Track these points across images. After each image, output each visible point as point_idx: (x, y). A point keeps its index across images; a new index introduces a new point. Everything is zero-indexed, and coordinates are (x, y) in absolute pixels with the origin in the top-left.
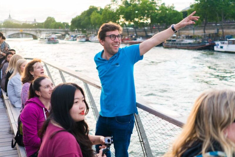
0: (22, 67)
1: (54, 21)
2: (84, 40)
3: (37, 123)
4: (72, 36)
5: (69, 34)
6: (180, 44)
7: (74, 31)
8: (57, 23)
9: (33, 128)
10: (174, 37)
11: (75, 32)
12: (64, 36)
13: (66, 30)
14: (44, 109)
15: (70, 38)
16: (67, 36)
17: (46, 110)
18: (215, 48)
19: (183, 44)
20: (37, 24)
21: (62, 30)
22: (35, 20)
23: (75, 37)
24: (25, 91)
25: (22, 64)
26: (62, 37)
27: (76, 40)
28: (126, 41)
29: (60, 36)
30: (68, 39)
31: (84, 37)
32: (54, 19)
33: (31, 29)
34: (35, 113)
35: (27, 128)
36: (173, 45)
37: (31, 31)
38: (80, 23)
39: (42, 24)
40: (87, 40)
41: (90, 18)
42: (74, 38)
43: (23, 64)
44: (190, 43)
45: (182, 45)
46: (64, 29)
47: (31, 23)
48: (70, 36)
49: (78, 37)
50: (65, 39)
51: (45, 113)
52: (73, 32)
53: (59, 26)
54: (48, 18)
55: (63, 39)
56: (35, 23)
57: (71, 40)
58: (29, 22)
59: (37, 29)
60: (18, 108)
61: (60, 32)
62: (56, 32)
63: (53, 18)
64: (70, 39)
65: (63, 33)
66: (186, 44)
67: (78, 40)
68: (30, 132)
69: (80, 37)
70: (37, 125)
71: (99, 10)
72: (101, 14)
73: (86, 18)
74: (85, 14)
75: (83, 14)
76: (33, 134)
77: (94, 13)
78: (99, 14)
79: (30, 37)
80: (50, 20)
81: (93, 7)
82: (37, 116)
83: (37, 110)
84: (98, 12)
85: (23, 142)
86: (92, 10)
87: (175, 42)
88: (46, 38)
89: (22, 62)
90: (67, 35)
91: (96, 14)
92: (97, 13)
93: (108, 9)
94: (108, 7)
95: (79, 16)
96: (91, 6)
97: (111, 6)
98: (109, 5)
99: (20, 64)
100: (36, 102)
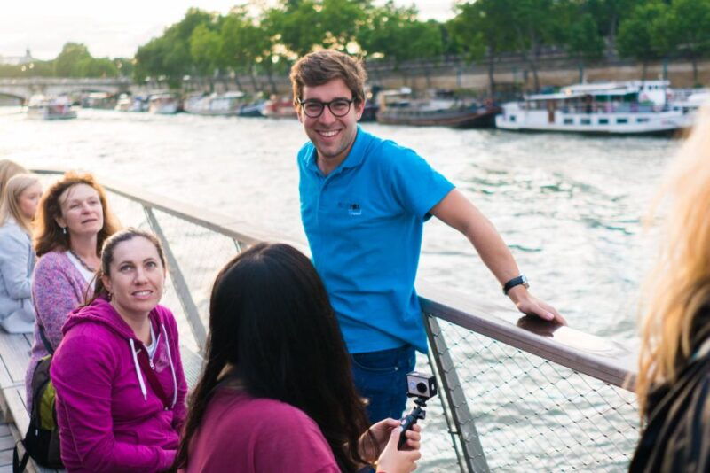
0: (25, 200)
1: (86, 55)
2: (171, 108)
3: (110, 391)
4: (138, 99)
5: (129, 94)
6: (418, 113)
7: (145, 83)
8: (94, 61)
9: (99, 411)
10: (404, 96)
11: (149, 86)
12: (113, 100)
13: (123, 79)
14: (132, 342)
15: (132, 104)
16: (124, 99)
17: (138, 344)
18: (500, 121)
19: (426, 113)
20: (32, 66)
21: (109, 80)
22: (28, 52)
23: (146, 101)
24: (48, 283)
25: (24, 189)
26: (109, 102)
27: (148, 110)
28: (284, 110)
29: (103, 99)
30: (125, 109)
31: (170, 101)
32: (86, 49)
33: (14, 81)
34: (104, 357)
35: (78, 412)
36: (402, 117)
37: (16, 85)
38: (159, 60)
39: (50, 63)
40: (180, 110)
41: (187, 46)
42: (144, 105)
43: (29, 192)
44: (440, 111)
45: (422, 117)
46: (117, 77)
47: (15, 62)
48: (132, 99)
49: (154, 101)
50: (118, 107)
51: (135, 354)
52: (143, 87)
53: (100, 69)
54: (69, 45)
55: (112, 107)
56: (29, 60)
57: (135, 111)
58: (11, 58)
59: (34, 80)
60: (18, 334)
61: (104, 88)
62: (93, 88)
63: (82, 45)
64: (132, 108)
65: (113, 90)
66: (432, 113)
67: (153, 109)
68: (90, 425)
69: (160, 100)
70: (110, 399)
71: (215, 21)
72: (219, 32)
73: (178, 45)
74: (175, 34)
75: (169, 32)
76: (100, 433)
77: (198, 30)
78: (214, 33)
79: (14, 105)
80: (74, 52)
81: (198, 12)
82: (111, 369)
83: (110, 347)
84: (211, 28)
85: (62, 457)
86: (195, 20)
87: (407, 109)
88: (41, 107)
89: (26, 184)
90: (124, 96)
91: (204, 34)
92: (207, 30)
93: (239, 18)
94: (239, 11)
95: (158, 41)
96: (191, 9)
97: (246, 8)
98: (242, 7)
99: (19, 189)
100: (104, 319)
